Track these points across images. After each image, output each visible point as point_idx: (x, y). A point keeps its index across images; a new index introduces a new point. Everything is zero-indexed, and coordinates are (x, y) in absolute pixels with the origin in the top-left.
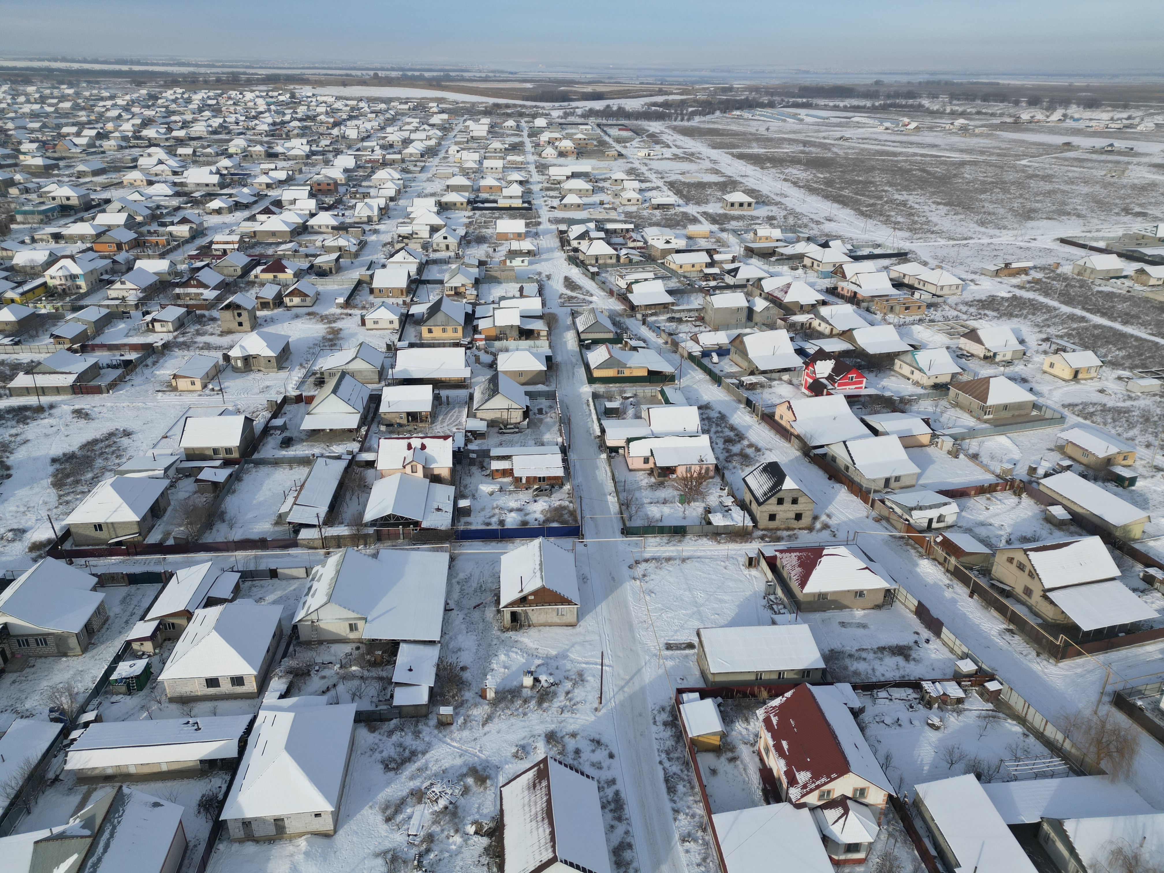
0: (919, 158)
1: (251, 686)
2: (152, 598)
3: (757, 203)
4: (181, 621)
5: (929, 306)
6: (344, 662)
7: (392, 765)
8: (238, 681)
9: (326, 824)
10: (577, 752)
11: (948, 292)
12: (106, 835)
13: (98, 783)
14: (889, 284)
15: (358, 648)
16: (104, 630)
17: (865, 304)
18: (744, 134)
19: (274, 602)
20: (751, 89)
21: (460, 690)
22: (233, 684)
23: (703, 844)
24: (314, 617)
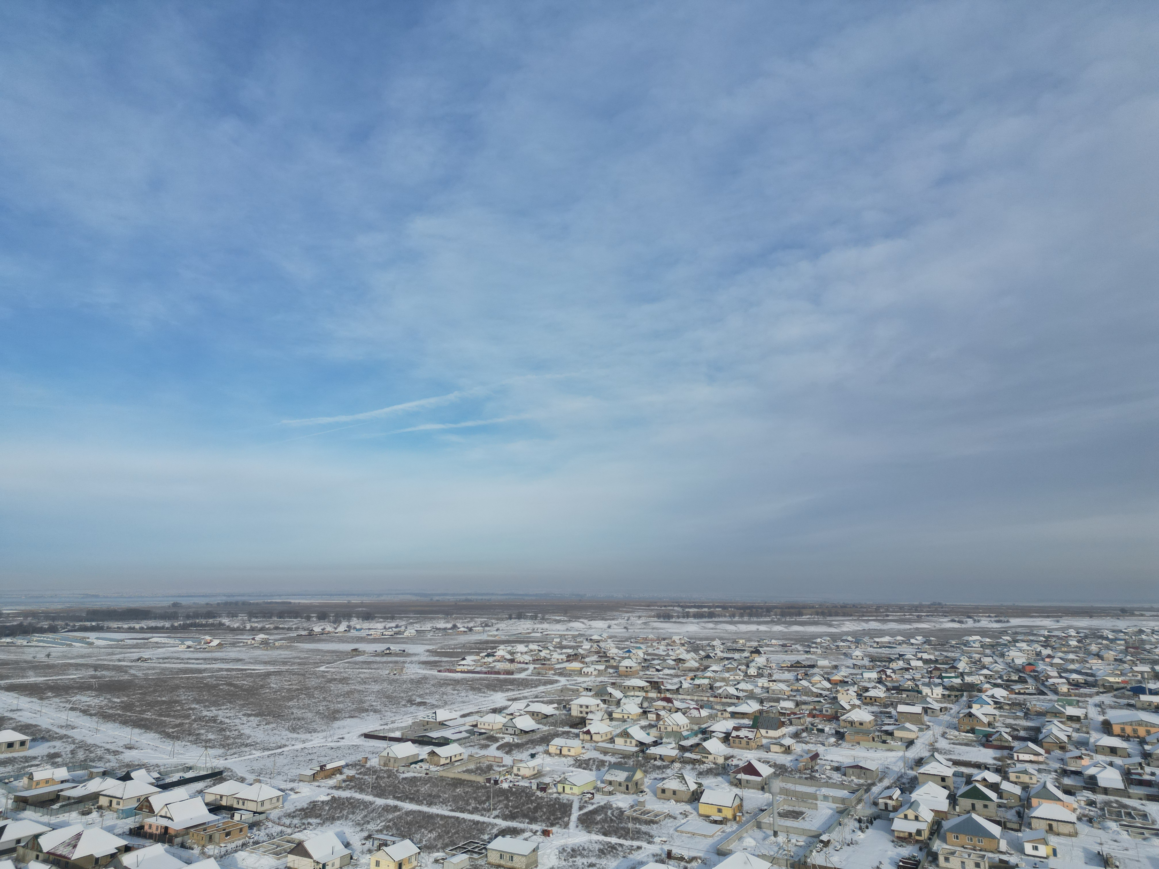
0: (225, 673)
3: (33, 740)
5: (252, 826)
11: (270, 807)
14: (205, 810)
17: (178, 840)
18: (17, 662)
20: (26, 614)
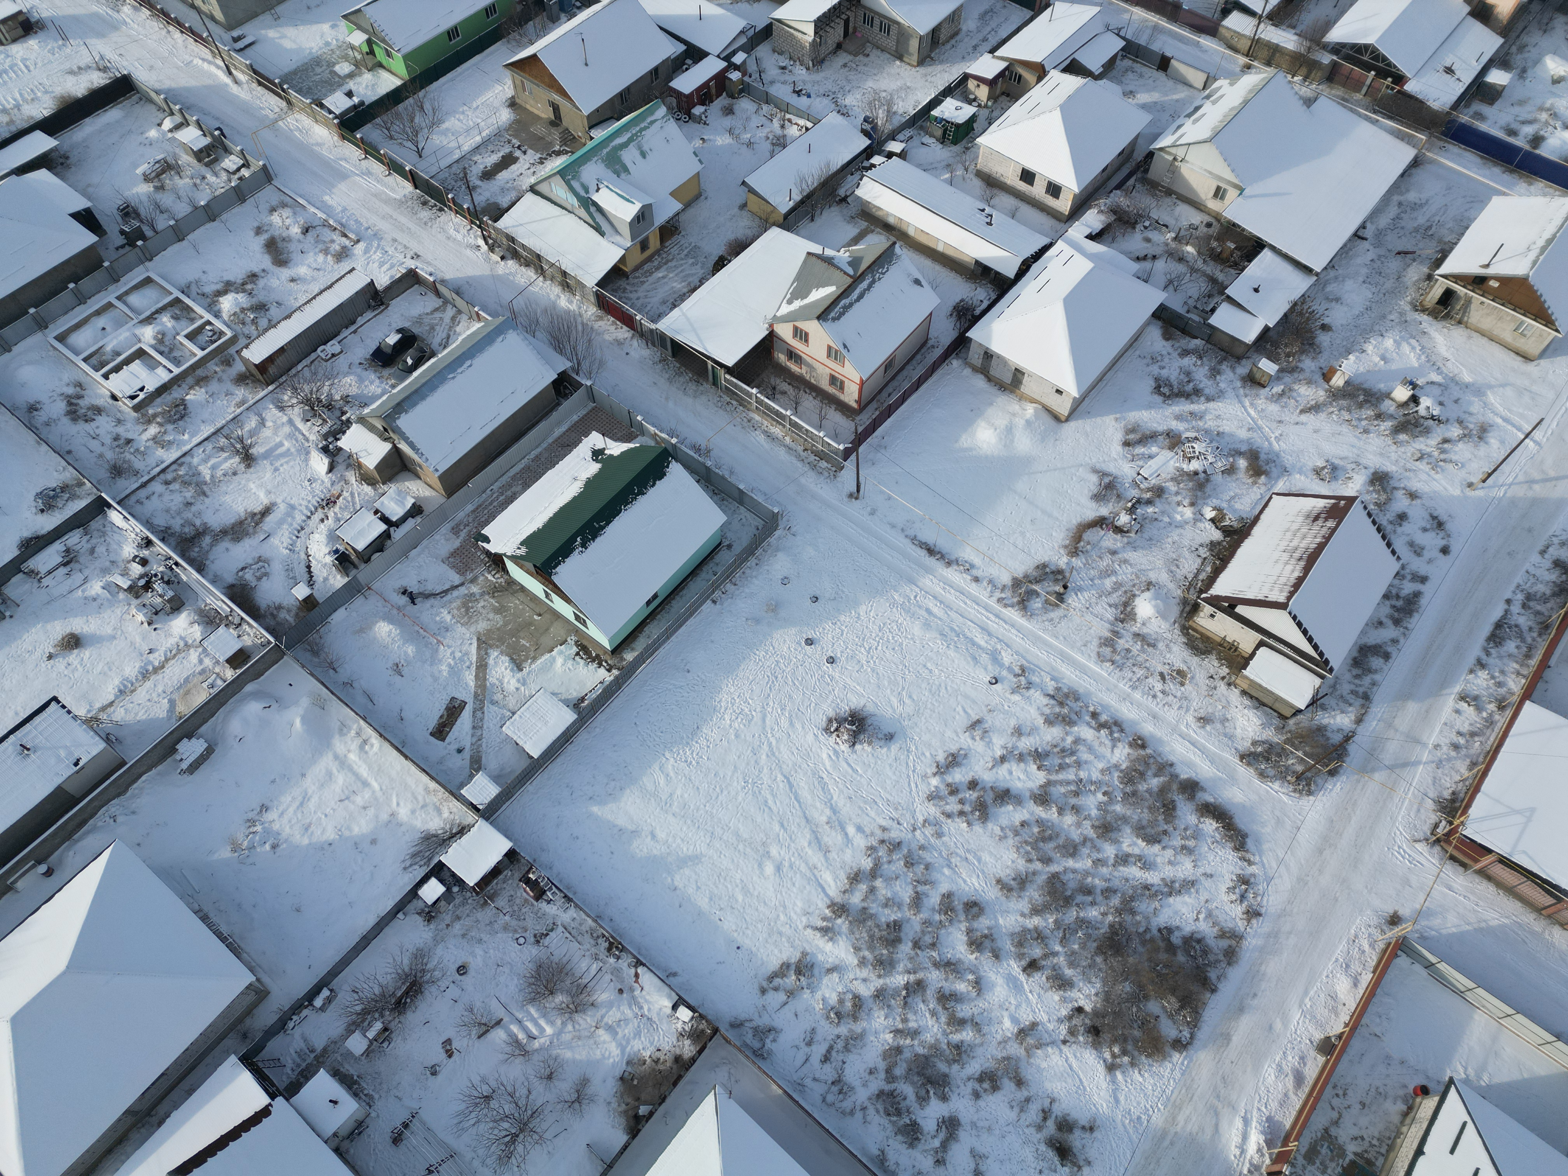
1: (1064, 205)
2: (1014, 27)
4: (1029, 76)
6: (1182, 233)
7: (1165, 390)
8: (1054, 190)
9: (1063, 407)
10: (1402, 517)
12: (864, 285)
13: (877, 226)
15: (1209, 225)
16: (948, 46)
19: (1144, 107)
21: (1302, 352)
22: (1047, 191)
23: (1486, 720)
24: (1180, 152)
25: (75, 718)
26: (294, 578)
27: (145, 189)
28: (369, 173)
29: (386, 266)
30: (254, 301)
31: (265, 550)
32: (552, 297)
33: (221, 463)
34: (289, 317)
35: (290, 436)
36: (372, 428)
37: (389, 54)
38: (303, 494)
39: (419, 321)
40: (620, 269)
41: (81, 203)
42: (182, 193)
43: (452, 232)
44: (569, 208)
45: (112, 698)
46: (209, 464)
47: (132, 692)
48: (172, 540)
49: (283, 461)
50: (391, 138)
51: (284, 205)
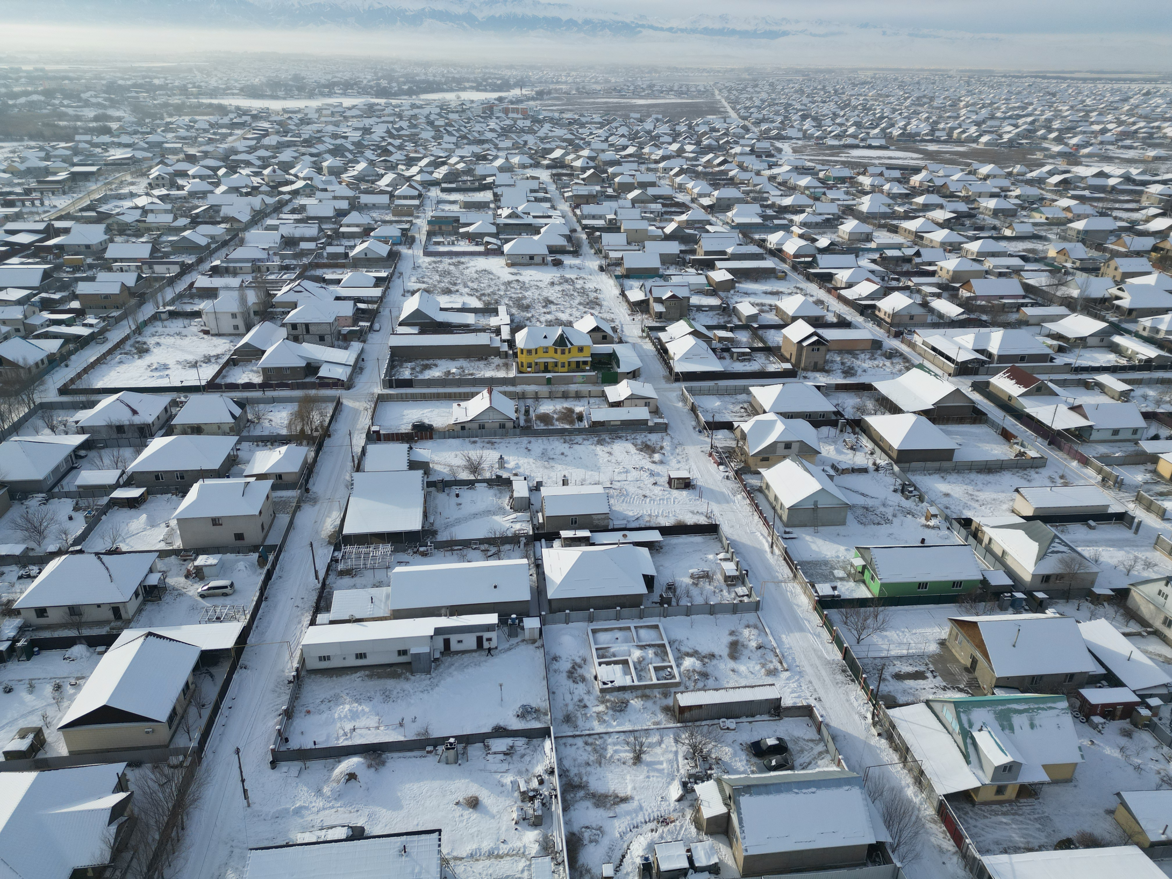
25: (440, 852)
26: (610, 857)
27: (688, 581)
28: (818, 636)
29: (795, 695)
30: (704, 670)
31: (607, 825)
32: (903, 783)
33: (621, 751)
34: (717, 690)
35: (670, 762)
36: (722, 791)
37: (873, 578)
38: (653, 804)
39: (796, 740)
40: (971, 796)
41: (651, 571)
42: (705, 593)
43: (852, 698)
44: (950, 730)
45: (464, 855)
46: (615, 748)
47: (477, 860)
48: (564, 779)
49: (656, 774)
50: (846, 623)
51: (756, 627)
